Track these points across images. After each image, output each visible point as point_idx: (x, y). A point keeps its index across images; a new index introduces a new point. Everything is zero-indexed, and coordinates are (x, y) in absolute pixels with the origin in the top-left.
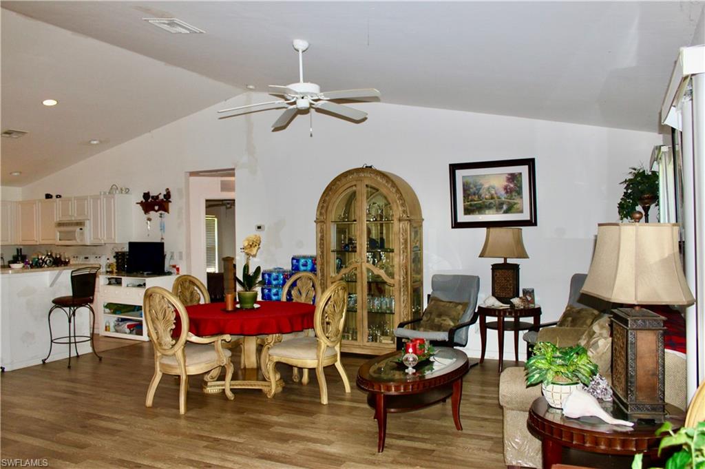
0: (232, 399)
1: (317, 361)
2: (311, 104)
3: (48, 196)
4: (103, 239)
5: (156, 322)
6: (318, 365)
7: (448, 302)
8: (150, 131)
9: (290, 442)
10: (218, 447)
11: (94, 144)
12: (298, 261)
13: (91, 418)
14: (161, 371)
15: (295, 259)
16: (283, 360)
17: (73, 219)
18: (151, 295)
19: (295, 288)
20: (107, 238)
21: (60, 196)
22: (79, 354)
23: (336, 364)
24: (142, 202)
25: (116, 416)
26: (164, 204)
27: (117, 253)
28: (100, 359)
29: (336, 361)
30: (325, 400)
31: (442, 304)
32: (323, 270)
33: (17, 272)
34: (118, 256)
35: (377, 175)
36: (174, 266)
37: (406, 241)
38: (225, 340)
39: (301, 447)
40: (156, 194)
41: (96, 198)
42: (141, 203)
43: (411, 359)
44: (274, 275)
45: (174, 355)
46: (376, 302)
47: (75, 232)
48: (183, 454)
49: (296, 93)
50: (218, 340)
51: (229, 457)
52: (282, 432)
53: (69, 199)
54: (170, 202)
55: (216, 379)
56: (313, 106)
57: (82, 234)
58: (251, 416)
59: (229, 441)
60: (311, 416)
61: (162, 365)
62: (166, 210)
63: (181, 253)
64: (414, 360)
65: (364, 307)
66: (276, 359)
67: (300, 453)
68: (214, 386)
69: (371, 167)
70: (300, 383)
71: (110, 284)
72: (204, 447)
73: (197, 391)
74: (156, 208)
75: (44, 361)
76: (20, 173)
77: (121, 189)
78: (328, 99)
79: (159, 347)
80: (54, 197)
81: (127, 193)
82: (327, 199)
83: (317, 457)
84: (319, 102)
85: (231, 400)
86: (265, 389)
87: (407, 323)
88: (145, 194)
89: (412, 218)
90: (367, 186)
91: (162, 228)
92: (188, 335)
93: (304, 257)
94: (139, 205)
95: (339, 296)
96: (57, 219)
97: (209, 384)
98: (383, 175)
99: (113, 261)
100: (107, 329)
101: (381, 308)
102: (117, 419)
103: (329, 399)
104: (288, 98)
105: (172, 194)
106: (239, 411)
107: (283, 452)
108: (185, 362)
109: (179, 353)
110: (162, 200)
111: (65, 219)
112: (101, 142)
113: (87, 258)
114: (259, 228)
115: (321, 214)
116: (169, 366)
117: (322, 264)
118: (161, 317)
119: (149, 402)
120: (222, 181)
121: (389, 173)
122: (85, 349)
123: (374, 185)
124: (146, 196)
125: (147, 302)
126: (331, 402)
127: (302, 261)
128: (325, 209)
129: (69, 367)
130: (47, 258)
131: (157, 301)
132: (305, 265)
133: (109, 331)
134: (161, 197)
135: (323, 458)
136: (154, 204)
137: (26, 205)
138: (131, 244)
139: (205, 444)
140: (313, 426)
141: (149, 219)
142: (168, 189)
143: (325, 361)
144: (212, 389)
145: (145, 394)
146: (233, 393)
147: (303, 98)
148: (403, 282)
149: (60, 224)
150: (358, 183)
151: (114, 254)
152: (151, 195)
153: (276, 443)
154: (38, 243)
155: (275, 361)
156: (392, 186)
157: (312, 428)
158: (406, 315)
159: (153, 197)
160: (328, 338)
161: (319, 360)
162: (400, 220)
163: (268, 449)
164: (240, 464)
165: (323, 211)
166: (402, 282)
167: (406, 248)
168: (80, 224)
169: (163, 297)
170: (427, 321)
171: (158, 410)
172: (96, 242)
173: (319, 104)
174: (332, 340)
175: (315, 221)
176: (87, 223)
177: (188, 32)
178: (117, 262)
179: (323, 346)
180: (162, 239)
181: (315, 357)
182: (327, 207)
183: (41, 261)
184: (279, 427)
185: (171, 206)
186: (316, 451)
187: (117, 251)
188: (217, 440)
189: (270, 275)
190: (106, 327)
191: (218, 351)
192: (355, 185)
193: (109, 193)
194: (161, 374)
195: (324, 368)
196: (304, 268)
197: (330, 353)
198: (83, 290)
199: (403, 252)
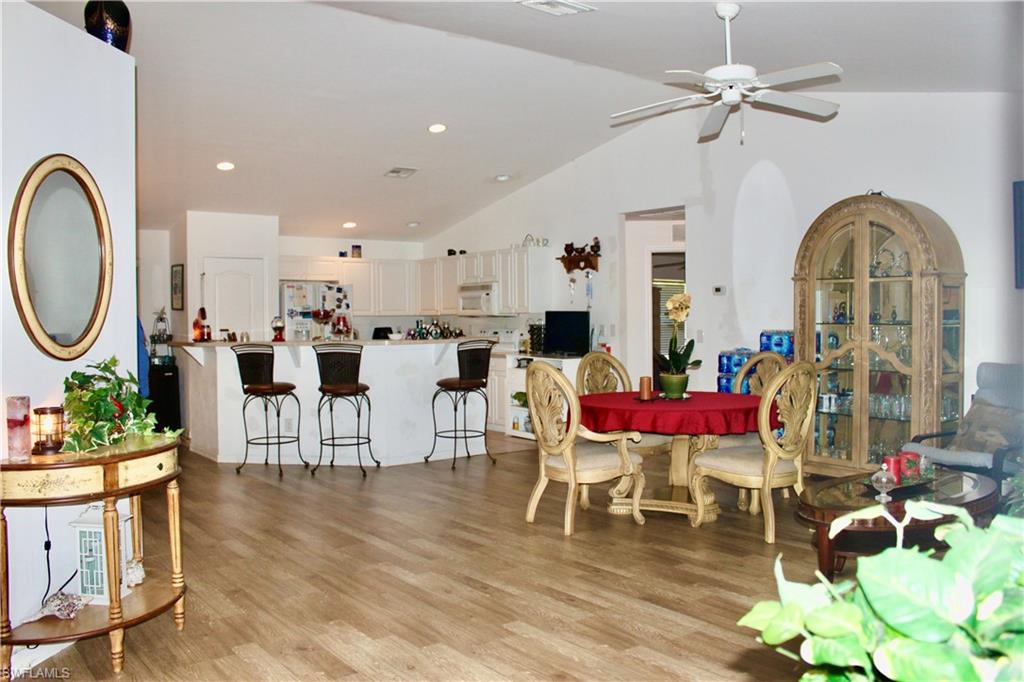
0: (642, 523)
1: (762, 478)
2: (744, 96)
3: (451, 252)
4: (514, 308)
5: (541, 409)
6: (764, 484)
7: (1002, 407)
8: (573, 160)
9: (695, 585)
10: (596, 579)
11: (503, 181)
12: (769, 338)
13: (456, 527)
14: (546, 476)
15: (767, 336)
16: (714, 474)
17: (479, 281)
18: (534, 373)
19: (753, 375)
20: (519, 306)
21: (464, 252)
22: (471, 454)
23: (795, 486)
24: (563, 256)
25: (484, 529)
26: (591, 258)
27: (532, 326)
28: (494, 462)
29: (796, 482)
30: (770, 538)
31: (990, 409)
32: (804, 352)
33: (395, 343)
34: (533, 330)
35: (886, 205)
36: (604, 345)
37: (931, 307)
38: (632, 440)
39: (708, 593)
40: (581, 246)
41: (506, 253)
42: (563, 259)
43: (884, 480)
44: (736, 358)
45: (561, 454)
46: (885, 403)
47: (480, 297)
48: (546, 582)
49: (716, 81)
50: (622, 438)
51: (605, 593)
52: (691, 571)
53: (474, 256)
54: (599, 255)
55: (624, 495)
56: (747, 99)
57: (489, 301)
58: (657, 547)
59: (612, 574)
60: (742, 556)
61: (548, 468)
62: (594, 267)
63: (613, 326)
64: (890, 481)
65: (864, 410)
66: (704, 471)
67: (703, 601)
68: (622, 504)
69: (880, 194)
70: (748, 512)
71: (519, 366)
72: (577, 577)
73: (598, 509)
74: (582, 264)
75: (426, 459)
76: (419, 223)
77: (538, 241)
78: (768, 85)
79: (543, 443)
80: (458, 253)
81: (545, 245)
82: (811, 244)
83: (724, 608)
84: (757, 92)
85: (640, 525)
86: (691, 514)
87: (930, 436)
88: (567, 246)
89: (944, 270)
90: (871, 224)
91: (589, 291)
92: (578, 429)
93: (778, 333)
94: (559, 261)
95: (798, 383)
96: (460, 282)
97: (615, 501)
98: (896, 205)
99: (527, 336)
100: (515, 426)
101: (891, 412)
102: (484, 532)
103: (777, 536)
104: (710, 89)
105: (601, 244)
106: (646, 539)
107: (679, 596)
108: (575, 465)
109: (568, 453)
110: (589, 253)
111: (471, 282)
112: (510, 176)
113: (496, 333)
114: (718, 290)
115: (802, 268)
116: (556, 470)
117: (803, 343)
118: (546, 402)
119: (531, 516)
120: (674, 226)
121: (905, 202)
122: (478, 447)
123: (881, 222)
124: (569, 248)
125: (530, 381)
126: (779, 541)
127: (775, 339)
128: (808, 259)
129: (454, 468)
130: (433, 327)
131: (541, 380)
132: (779, 345)
133: (518, 429)
134: (588, 249)
135: (732, 611)
136: (579, 258)
137: (426, 264)
138: (549, 315)
139: (580, 573)
140: (741, 569)
141: (573, 281)
142: (596, 238)
143: (775, 481)
144: (618, 508)
145: (526, 506)
146: (644, 516)
147: (731, 87)
148: (926, 373)
149: (463, 289)
150: (857, 219)
151: (528, 328)
152: (575, 246)
153: (676, 585)
154: (439, 314)
155: (703, 474)
156: (910, 221)
157: (737, 571)
158: (930, 424)
159: (577, 250)
160: (781, 446)
161: (765, 477)
162: (922, 275)
163: (660, 590)
164: (612, 603)
165: (805, 263)
166: (923, 372)
167: (932, 319)
168: (486, 287)
169: (548, 376)
170: (963, 435)
171: (540, 528)
172: (506, 312)
173: (758, 96)
174: (787, 449)
175: (793, 279)
176: (495, 286)
177: (576, 12)
178: (531, 339)
179: (772, 458)
180: (589, 307)
181: (760, 473)
182: (811, 256)
183: (424, 331)
184: (689, 565)
185: (601, 261)
186: (727, 602)
187: (532, 323)
188: (597, 571)
189: (729, 359)
190: (514, 424)
191: (621, 454)
192: (853, 223)
193: (523, 245)
194: (547, 480)
195: (773, 489)
196: (779, 349)
197: (786, 468)
198: (474, 370)
199: (927, 325)
